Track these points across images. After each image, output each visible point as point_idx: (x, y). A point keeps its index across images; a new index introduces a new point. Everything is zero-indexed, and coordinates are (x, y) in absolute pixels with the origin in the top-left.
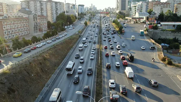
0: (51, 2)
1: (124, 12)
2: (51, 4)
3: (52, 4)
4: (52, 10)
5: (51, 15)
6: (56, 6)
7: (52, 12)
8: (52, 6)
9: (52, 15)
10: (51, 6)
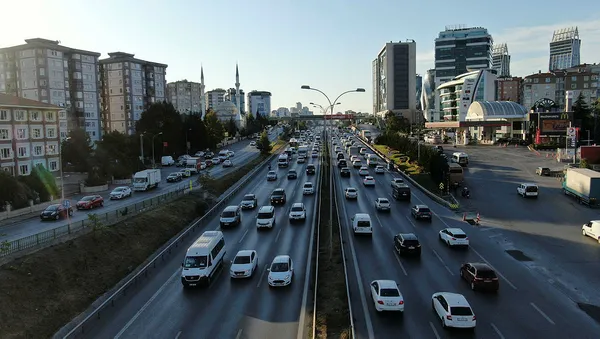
0: (123, 62)
1: (405, 113)
2: (124, 69)
3: (129, 68)
4: (126, 94)
5: (123, 112)
6: (148, 80)
7: (126, 102)
8: (130, 77)
9: (126, 113)
10: (125, 77)
